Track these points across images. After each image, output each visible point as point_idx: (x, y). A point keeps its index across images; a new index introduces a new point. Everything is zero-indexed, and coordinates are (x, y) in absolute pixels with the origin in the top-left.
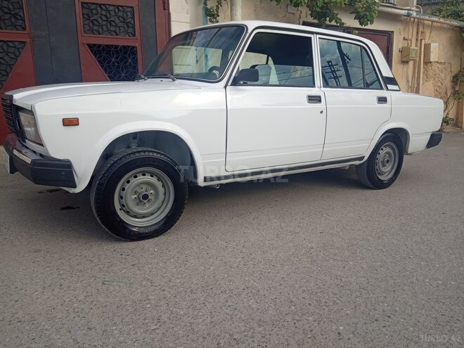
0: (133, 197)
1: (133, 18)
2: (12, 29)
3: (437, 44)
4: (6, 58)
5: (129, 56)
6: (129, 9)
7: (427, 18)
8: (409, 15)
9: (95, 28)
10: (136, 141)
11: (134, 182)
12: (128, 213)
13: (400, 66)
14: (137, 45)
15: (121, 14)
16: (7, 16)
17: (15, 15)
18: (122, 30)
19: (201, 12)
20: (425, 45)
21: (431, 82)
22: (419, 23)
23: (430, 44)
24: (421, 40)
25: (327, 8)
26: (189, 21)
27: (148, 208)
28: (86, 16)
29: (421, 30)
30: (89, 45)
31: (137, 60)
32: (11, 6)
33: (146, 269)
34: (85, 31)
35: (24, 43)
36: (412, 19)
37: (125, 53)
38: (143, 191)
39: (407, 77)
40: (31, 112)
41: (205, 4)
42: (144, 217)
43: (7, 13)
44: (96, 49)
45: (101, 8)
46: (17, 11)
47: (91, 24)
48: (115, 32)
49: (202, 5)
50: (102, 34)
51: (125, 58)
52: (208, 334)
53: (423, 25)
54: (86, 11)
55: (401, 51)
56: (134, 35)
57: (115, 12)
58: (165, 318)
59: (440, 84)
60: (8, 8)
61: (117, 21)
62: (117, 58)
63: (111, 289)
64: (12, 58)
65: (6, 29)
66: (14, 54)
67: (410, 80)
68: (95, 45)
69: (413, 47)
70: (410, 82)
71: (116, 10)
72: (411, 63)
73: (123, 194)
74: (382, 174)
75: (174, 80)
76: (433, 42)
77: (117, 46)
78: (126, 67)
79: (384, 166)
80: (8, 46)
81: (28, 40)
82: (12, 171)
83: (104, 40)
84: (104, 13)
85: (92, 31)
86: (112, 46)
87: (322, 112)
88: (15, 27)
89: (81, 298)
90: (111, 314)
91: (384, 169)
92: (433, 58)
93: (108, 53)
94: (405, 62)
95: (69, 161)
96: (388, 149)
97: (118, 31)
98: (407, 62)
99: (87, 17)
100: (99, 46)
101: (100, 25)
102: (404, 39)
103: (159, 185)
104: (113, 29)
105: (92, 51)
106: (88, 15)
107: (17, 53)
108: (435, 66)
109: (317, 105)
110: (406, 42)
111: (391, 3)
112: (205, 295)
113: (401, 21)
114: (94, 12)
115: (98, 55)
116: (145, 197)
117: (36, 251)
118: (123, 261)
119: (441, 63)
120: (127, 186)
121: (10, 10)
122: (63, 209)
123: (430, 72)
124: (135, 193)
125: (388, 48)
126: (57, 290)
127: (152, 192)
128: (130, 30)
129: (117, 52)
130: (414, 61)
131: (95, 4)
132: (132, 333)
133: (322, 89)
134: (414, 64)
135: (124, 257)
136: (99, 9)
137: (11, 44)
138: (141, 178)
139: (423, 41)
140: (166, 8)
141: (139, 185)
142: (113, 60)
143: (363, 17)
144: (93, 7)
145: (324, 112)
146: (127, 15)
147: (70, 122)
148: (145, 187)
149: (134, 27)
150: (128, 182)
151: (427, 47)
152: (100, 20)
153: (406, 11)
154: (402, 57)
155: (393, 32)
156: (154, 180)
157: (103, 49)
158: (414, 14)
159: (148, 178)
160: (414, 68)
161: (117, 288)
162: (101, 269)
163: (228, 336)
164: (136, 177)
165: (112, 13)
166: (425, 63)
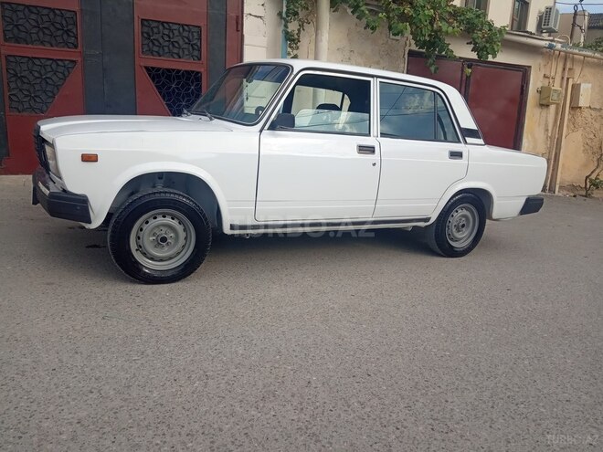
0: (151, 238)
1: (200, 39)
2: (63, 47)
3: (590, 85)
4: (54, 78)
5: (192, 83)
6: (196, 29)
7: (577, 51)
8: (551, 47)
9: (156, 49)
10: (162, 181)
11: (153, 223)
12: (144, 254)
13: (538, 111)
14: (202, 70)
15: (185, 34)
16: (60, 33)
17: (67, 32)
18: (186, 52)
19: (281, 36)
20: (573, 86)
21: (580, 132)
22: (566, 57)
23: (580, 85)
24: (568, 79)
25: (436, 36)
26: (265, 45)
27: (166, 252)
28: (145, 35)
29: (568, 66)
30: (147, 68)
31: (200, 88)
32: (64, 22)
33: (151, 310)
34: (143, 52)
35: (74, 62)
36: (557, 53)
37: (188, 79)
38: (163, 233)
39: (546, 125)
40: (52, 146)
41: (286, 26)
42: (161, 260)
43: (59, 29)
44: (154, 74)
45: (164, 26)
46: (70, 27)
47: (151, 44)
48: (178, 54)
49: (282, 28)
50: (163, 55)
51: (188, 84)
52: (184, 369)
53: (573, 59)
54: (146, 29)
55: (539, 92)
56: (200, 59)
57: (179, 31)
58: (149, 352)
59: (592, 136)
60: (61, 24)
61: (181, 42)
62: (178, 84)
63: (109, 323)
64: (61, 79)
65: (57, 46)
66: (63, 74)
67: (550, 129)
68: (153, 68)
69: (557, 86)
70: (550, 131)
71: (181, 29)
72: (553, 108)
73: (141, 234)
74: (457, 240)
75: (211, 119)
76: (585, 82)
77: (179, 71)
78: (188, 95)
79: (459, 231)
80: (58, 65)
81: (79, 59)
82: (35, 203)
83: (165, 63)
84: (166, 32)
85: (152, 52)
86: (174, 70)
87: (374, 164)
88: (66, 44)
89: (78, 328)
90: (100, 344)
91: (458, 235)
92: (583, 102)
93: (168, 77)
94: (544, 105)
95: (85, 196)
96: (465, 212)
97: (181, 54)
98: (548, 106)
99: (147, 36)
100: (159, 69)
101: (160, 46)
102: (545, 76)
103: (180, 228)
104: (175, 51)
105: (150, 75)
106: (148, 33)
107: (66, 73)
108: (586, 113)
109: (370, 157)
110: (547, 80)
111: (527, 32)
112: (197, 338)
113: (542, 54)
114: (155, 30)
115: (156, 80)
116: (164, 239)
117: (48, 284)
118: (131, 301)
119: (595, 109)
120: (145, 227)
121: (63, 26)
122: (88, 247)
123: (579, 120)
124: (154, 235)
125: (522, 87)
126: (57, 319)
127: (172, 235)
128: (196, 53)
129: (178, 77)
130: (558, 104)
131: (156, 21)
132: (114, 360)
133: (379, 138)
134: (557, 109)
135: (133, 297)
136: (161, 27)
137: (60, 63)
138: (160, 220)
139: (571, 80)
140: (239, 28)
141: (158, 226)
142: (173, 86)
143: (482, 49)
144: (155, 24)
145: (378, 164)
146: (193, 36)
147: (89, 158)
148: (164, 229)
149: (200, 50)
150: (147, 222)
151: (576, 88)
152: (161, 40)
153: (548, 43)
154: (540, 99)
155: (530, 67)
156: (175, 223)
157: (163, 73)
158: (559, 46)
159: (168, 220)
160: (557, 113)
161: (115, 323)
162: (105, 306)
163: (202, 372)
164: (155, 218)
165: (176, 33)
166: (572, 108)
